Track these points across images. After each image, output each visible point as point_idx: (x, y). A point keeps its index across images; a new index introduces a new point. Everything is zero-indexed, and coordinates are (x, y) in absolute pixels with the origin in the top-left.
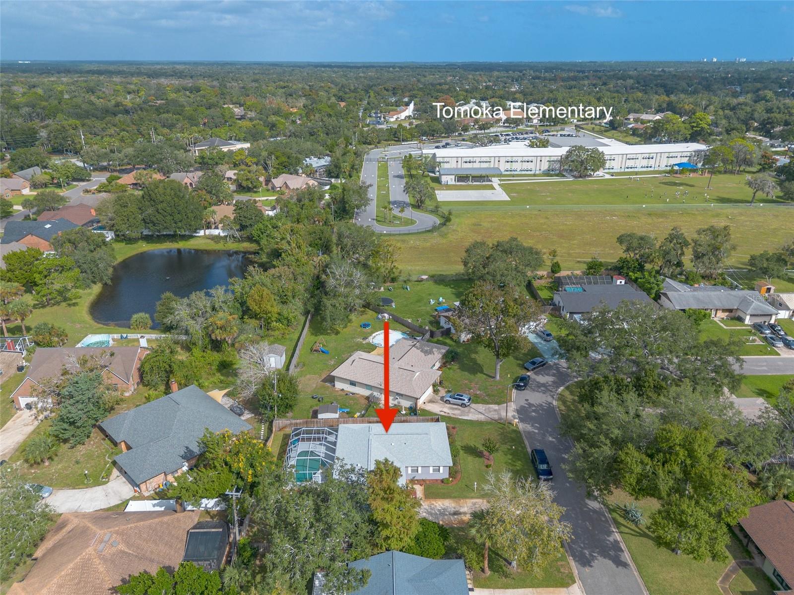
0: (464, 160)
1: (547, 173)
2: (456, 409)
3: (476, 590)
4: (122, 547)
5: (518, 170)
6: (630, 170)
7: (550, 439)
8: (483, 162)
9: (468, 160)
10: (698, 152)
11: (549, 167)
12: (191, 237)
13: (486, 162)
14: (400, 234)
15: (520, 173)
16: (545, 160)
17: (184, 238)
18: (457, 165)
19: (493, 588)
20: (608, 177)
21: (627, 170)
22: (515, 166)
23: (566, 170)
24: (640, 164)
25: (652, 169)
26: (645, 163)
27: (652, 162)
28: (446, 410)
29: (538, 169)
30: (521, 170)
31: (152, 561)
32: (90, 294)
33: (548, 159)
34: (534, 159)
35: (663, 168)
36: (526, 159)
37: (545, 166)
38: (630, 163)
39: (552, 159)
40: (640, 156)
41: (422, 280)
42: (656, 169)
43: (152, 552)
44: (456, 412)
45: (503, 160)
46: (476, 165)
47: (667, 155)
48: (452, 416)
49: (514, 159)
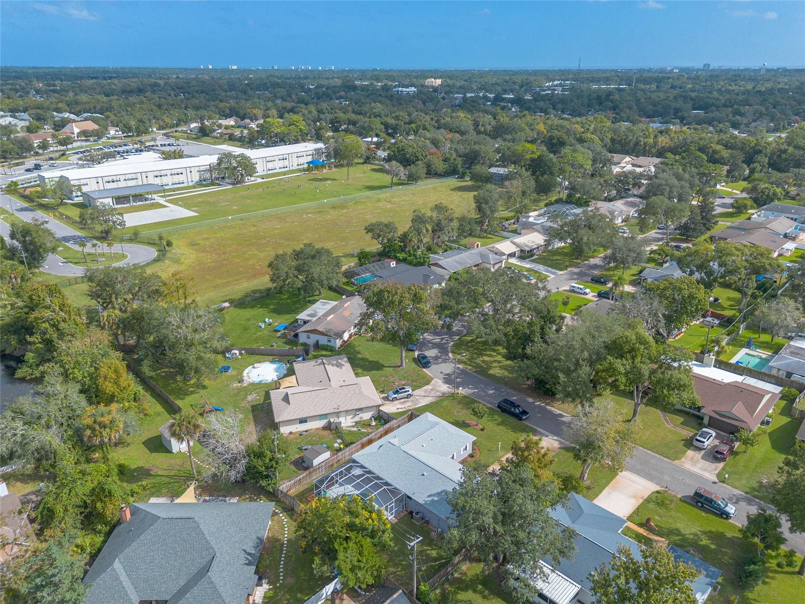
0: (106, 179)
1: (201, 183)
5: (170, 184)
6: (271, 172)
7: (491, 392)
8: (129, 180)
9: (110, 179)
10: (317, 150)
11: (200, 177)
13: (132, 179)
15: (172, 187)
16: (195, 170)
18: (98, 187)
20: (260, 180)
21: (269, 172)
22: (165, 180)
23: (217, 179)
24: (278, 165)
25: (288, 169)
26: (281, 164)
27: (286, 163)
29: (190, 180)
30: (173, 184)
33: (197, 169)
34: (184, 171)
35: (296, 167)
36: (176, 171)
37: (196, 177)
38: (270, 165)
39: (202, 168)
40: (277, 158)
42: (291, 168)
45: (151, 175)
46: (122, 184)
47: (296, 155)
49: (162, 173)
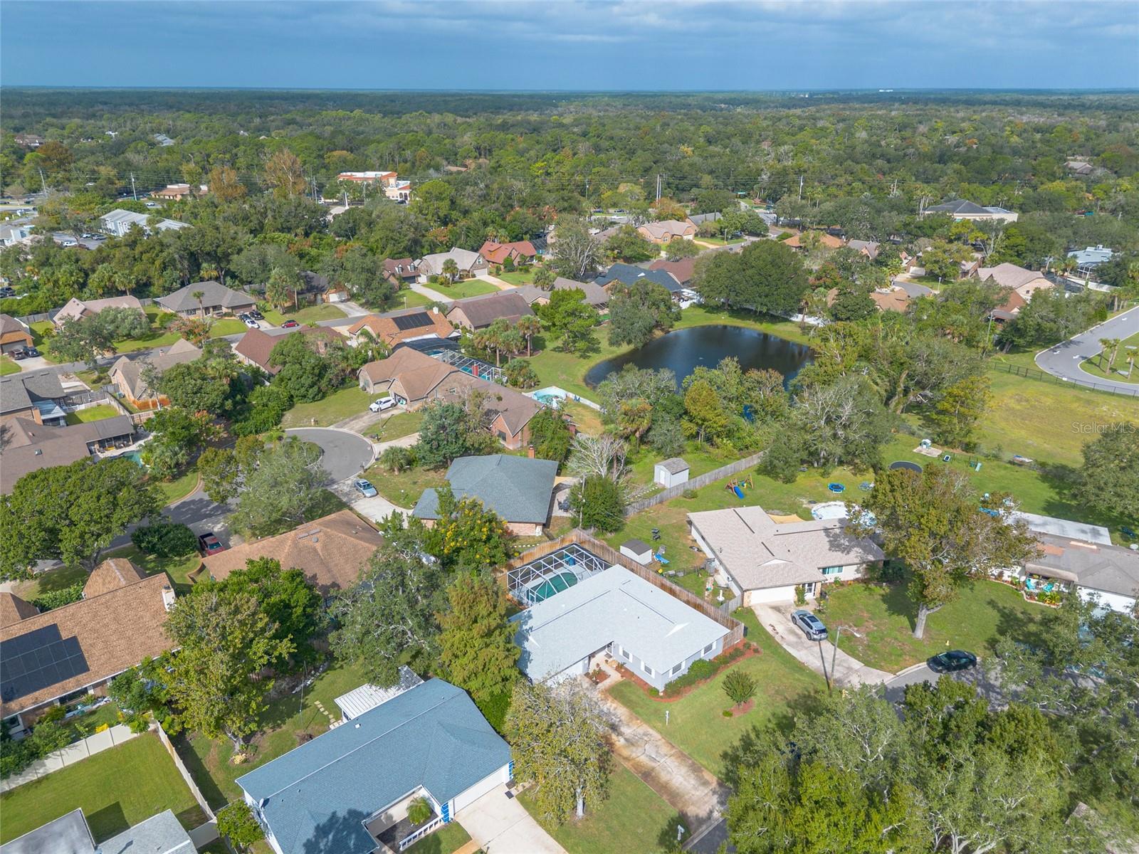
2: (796, 635)
3: (514, 800)
4: (318, 546)
12: (786, 320)
14: (1093, 390)
17: (774, 319)
19: (530, 814)
28: (780, 629)
31: (329, 571)
32: (613, 352)
41: (1021, 464)
43: (336, 565)
44: (792, 639)
48: (778, 638)
